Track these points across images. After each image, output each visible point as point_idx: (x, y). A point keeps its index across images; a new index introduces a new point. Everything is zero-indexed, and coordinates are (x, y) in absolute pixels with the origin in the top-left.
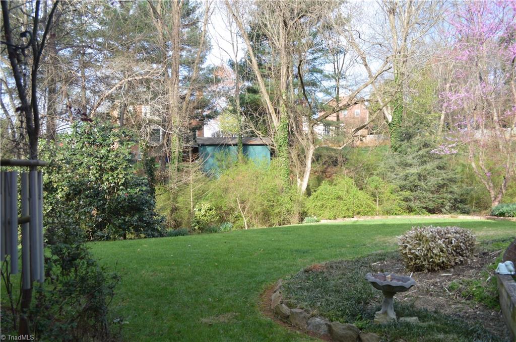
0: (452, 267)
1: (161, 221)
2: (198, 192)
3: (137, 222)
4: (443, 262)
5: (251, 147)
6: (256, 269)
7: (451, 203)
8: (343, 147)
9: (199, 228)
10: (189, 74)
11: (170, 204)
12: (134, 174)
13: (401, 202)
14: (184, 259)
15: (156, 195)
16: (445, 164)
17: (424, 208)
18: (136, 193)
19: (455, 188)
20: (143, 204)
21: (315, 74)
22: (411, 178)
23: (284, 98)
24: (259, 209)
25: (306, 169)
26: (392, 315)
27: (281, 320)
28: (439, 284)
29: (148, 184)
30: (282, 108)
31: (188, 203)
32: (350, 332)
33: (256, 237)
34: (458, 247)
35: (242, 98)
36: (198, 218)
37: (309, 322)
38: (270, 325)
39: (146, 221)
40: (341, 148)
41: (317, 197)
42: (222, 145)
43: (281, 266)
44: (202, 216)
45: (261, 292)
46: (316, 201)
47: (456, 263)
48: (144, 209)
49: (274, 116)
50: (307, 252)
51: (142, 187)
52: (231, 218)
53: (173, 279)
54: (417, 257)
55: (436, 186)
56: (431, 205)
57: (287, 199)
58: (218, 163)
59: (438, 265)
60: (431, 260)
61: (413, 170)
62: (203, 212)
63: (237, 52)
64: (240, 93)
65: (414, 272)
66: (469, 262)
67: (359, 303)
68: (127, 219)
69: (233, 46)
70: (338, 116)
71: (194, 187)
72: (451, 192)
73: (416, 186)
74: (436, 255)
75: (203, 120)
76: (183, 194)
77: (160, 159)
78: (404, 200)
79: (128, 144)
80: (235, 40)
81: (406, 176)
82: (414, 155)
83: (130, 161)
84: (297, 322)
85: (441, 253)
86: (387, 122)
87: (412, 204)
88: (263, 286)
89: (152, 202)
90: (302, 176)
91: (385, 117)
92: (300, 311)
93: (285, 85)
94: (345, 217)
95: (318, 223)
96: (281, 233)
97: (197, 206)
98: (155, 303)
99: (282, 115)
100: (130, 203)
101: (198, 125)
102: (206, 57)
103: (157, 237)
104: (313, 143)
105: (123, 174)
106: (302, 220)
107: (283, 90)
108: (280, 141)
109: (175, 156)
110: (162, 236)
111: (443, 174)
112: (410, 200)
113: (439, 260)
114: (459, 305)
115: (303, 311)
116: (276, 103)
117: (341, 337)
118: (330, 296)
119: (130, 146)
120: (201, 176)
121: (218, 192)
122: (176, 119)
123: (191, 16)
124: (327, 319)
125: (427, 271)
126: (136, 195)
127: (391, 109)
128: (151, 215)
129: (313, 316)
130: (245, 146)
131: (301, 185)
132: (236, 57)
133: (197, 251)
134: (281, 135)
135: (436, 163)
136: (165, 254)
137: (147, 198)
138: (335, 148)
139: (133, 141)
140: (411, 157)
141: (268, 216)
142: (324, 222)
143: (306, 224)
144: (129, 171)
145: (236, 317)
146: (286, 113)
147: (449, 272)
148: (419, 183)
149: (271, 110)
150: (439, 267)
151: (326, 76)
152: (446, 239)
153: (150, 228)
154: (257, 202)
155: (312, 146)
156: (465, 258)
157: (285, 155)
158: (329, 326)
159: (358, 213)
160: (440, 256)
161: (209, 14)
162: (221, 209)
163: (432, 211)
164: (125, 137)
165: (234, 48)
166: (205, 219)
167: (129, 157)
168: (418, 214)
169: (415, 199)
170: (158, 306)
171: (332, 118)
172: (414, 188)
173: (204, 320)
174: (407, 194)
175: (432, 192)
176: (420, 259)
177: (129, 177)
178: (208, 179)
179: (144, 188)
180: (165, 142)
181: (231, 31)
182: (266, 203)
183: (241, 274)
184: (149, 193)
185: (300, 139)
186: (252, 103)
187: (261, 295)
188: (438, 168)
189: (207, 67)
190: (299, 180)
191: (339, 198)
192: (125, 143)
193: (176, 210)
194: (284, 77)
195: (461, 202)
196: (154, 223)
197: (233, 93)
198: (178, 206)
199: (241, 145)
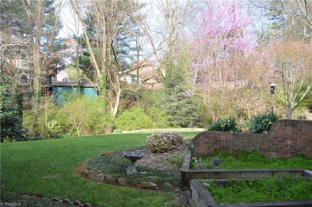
0: (170, 150)
1: (26, 132)
2: (50, 114)
3: (10, 132)
4: (166, 148)
5: (85, 88)
6: (77, 155)
7: (194, 122)
8: (137, 90)
9: (50, 136)
10: (48, 42)
11: (33, 122)
12: (9, 103)
13: (167, 121)
14: (37, 152)
15: (23, 116)
16: (191, 101)
17: (179, 124)
18: (10, 115)
19: (195, 114)
20: (14, 121)
21: (125, 47)
22: (173, 108)
23: (104, 61)
24: (87, 125)
25: (116, 102)
26: (134, 170)
27: (84, 176)
28: (162, 158)
29: (18, 109)
30: (104, 67)
31: (44, 121)
32: (113, 178)
33: (82, 140)
34: (173, 141)
35: (80, 59)
36: (49, 130)
37: (97, 176)
38: (78, 178)
39: (16, 131)
40: (136, 91)
41: (121, 118)
42: (67, 86)
43: (91, 153)
44: (52, 129)
45: (77, 165)
46: (121, 120)
47: (172, 148)
48: (15, 124)
49: (98, 71)
50: (108, 147)
51: (14, 111)
52: (71, 130)
53: (30, 161)
54: (155, 146)
55: (185, 113)
56: (183, 123)
57: (104, 119)
58: (64, 98)
59: (164, 149)
60: (160, 147)
61: (174, 104)
62: (52, 126)
63: (78, 31)
64: (79, 55)
65: (154, 153)
66: (178, 148)
67: (122, 167)
68: (4, 130)
69: (76, 27)
70: (138, 72)
71: (48, 112)
72: (193, 116)
73: (175, 113)
74: (163, 145)
75: (56, 71)
76: (41, 116)
77: (27, 94)
78: (168, 120)
79: (6, 85)
80: (78, 23)
81: (170, 107)
82: (175, 96)
83: (6, 95)
84: (91, 176)
85: (165, 144)
86: (163, 77)
87: (173, 122)
88: (79, 163)
89: (20, 120)
90: (114, 106)
91: (162, 74)
92: (93, 171)
93: (105, 53)
94: (136, 129)
95: (121, 133)
96: (97, 138)
97: (49, 123)
98: (18, 172)
99: (103, 71)
100: (6, 121)
101: (53, 73)
102: (59, 32)
103: (23, 141)
104: (121, 87)
105: (2, 103)
106: (112, 131)
107: (104, 56)
108: (101, 86)
109: (37, 92)
110: (26, 140)
111: (190, 106)
112: (172, 120)
113: (164, 147)
114: (168, 167)
115: (94, 171)
116: (100, 63)
117: (109, 181)
118: (110, 164)
119: (6, 87)
120: (52, 105)
121: (63, 115)
122: (38, 71)
123: (50, 6)
124: (104, 174)
125: (159, 153)
126: (10, 116)
127: (165, 70)
128: (20, 128)
129: (99, 173)
130: (82, 88)
131: (113, 111)
132: (78, 33)
133: (46, 147)
134: (102, 82)
135: (186, 100)
136: (27, 149)
137: (17, 118)
138: (132, 90)
139: (9, 83)
140: (173, 97)
141: (93, 129)
142: (124, 132)
143: (114, 133)
144: (6, 101)
145: (61, 176)
146: (105, 70)
147: (168, 152)
148: (177, 111)
149: (97, 67)
150: (164, 151)
151: (131, 49)
152: (168, 137)
153: (18, 135)
154: (86, 121)
155: (120, 89)
156: (177, 146)
157: (105, 94)
158: (105, 177)
159: (144, 127)
160: (164, 145)
161: (61, 7)
162: (64, 125)
163: (183, 126)
164: (4, 81)
165: (76, 28)
166: (54, 131)
167: (6, 93)
168: (175, 127)
169: (174, 120)
170: (20, 173)
171: (135, 73)
172: (174, 114)
173: (44, 177)
174: (170, 117)
175: (184, 116)
176: (156, 147)
177: (5, 105)
178: (57, 107)
179: (15, 112)
180: (30, 84)
181: (75, 18)
182: (91, 121)
183: (68, 158)
184: (18, 115)
185: (113, 85)
186: (87, 62)
187: (77, 166)
188: (187, 103)
189: (60, 39)
190: (112, 108)
191: (133, 119)
192: (3, 85)
193: (37, 126)
194: (105, 49)
195: (199, 121)
196: (21, 133)
197: (75, 55)
198: (38, 124)
199: (79, 87)
